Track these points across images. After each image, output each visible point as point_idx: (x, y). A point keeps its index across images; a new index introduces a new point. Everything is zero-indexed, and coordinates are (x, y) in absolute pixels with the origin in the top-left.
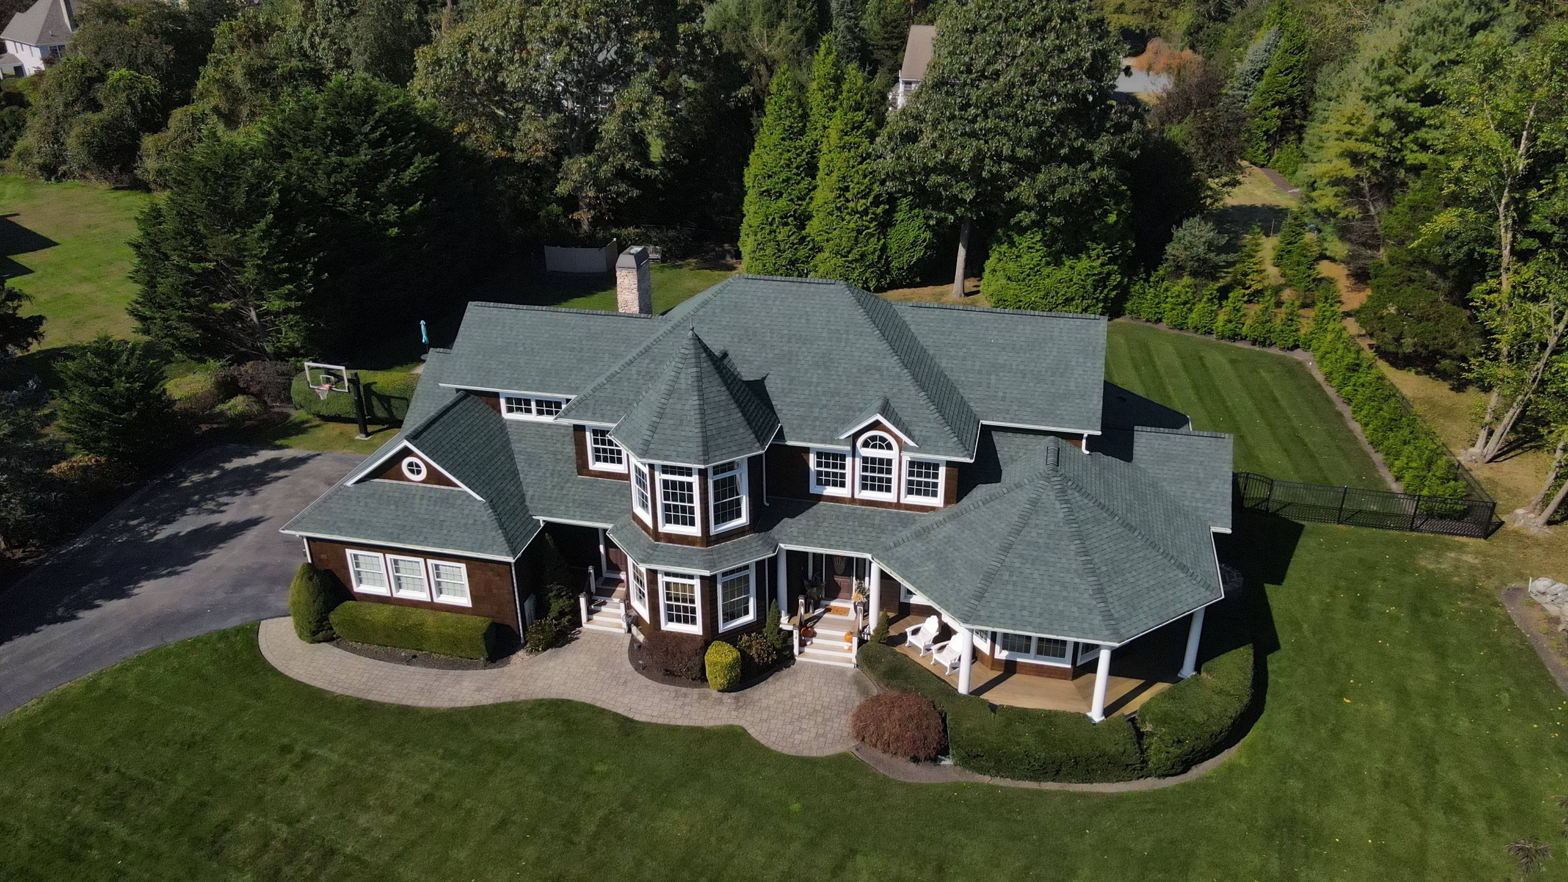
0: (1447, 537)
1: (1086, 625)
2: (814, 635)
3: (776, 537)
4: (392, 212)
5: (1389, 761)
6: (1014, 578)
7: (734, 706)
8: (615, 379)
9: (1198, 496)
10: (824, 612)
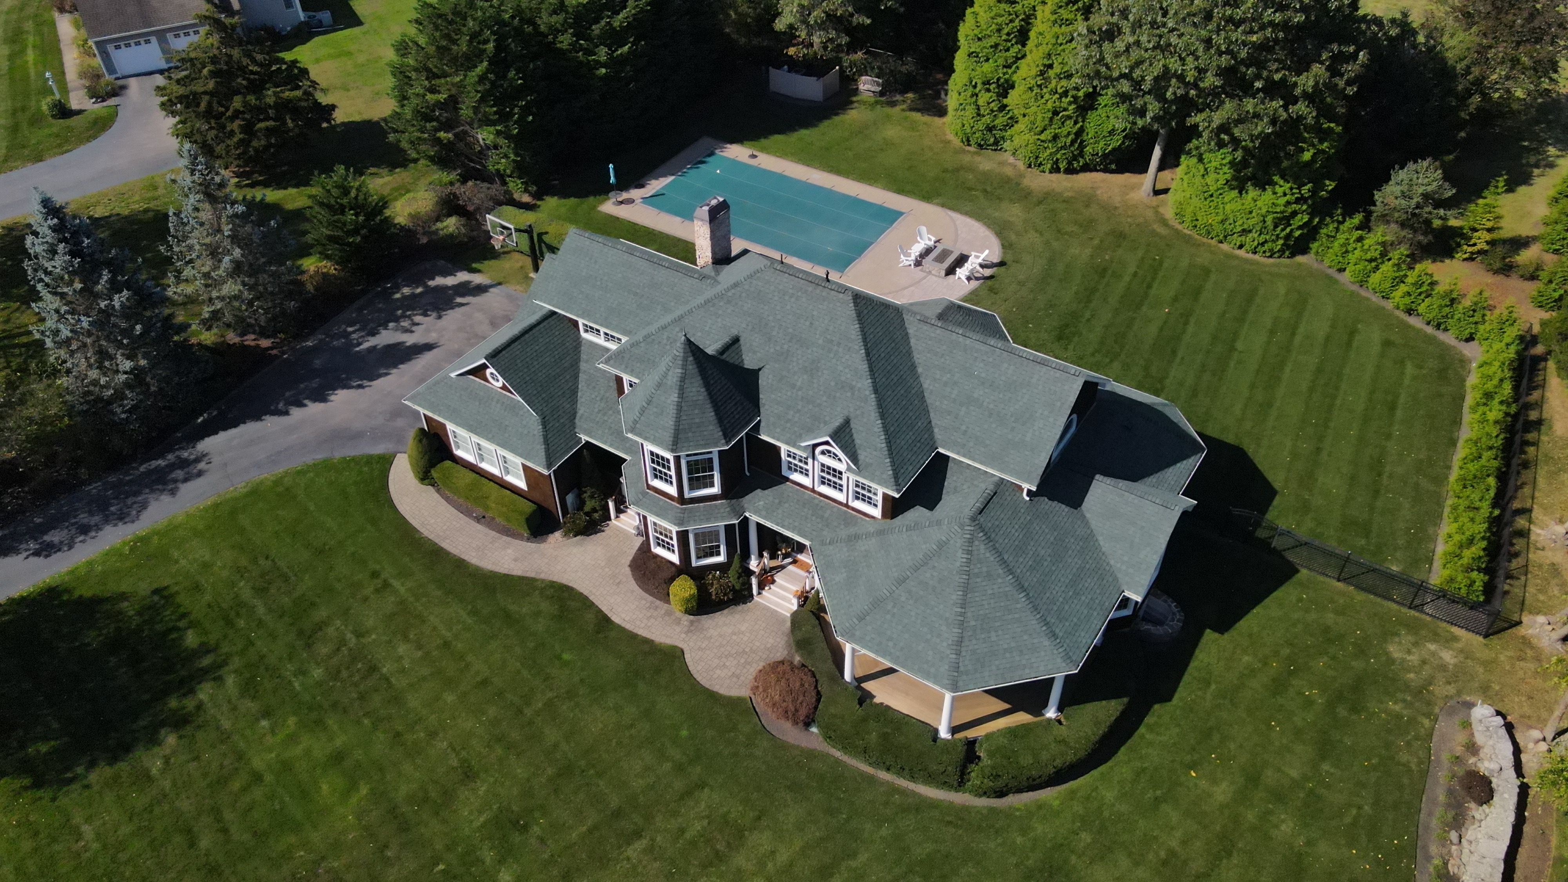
0: (1444, 625)
1: (933, 670)
2: (773, 582)
3: (746, 506)
4: (602, 53)
5: (1184, 843)
6: (895, 610)
7: (685, 629)
8: (649, 340)
9: (1126, 559)
10: (791, 563)
